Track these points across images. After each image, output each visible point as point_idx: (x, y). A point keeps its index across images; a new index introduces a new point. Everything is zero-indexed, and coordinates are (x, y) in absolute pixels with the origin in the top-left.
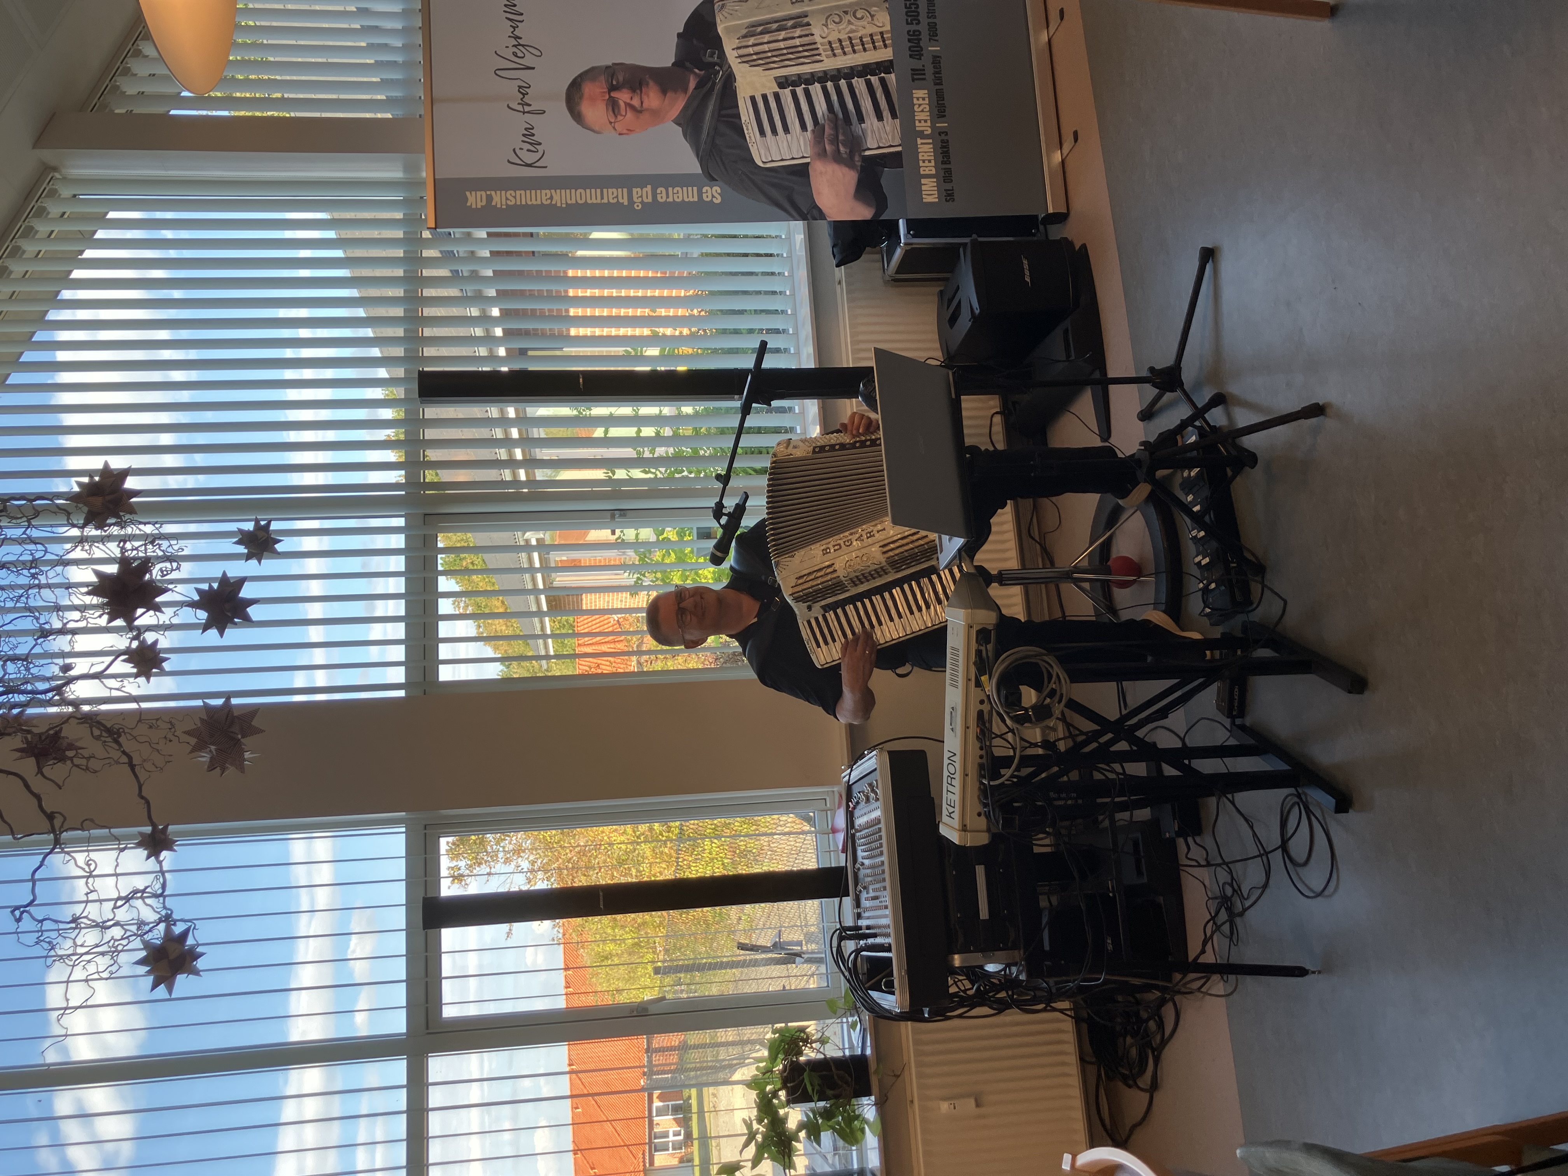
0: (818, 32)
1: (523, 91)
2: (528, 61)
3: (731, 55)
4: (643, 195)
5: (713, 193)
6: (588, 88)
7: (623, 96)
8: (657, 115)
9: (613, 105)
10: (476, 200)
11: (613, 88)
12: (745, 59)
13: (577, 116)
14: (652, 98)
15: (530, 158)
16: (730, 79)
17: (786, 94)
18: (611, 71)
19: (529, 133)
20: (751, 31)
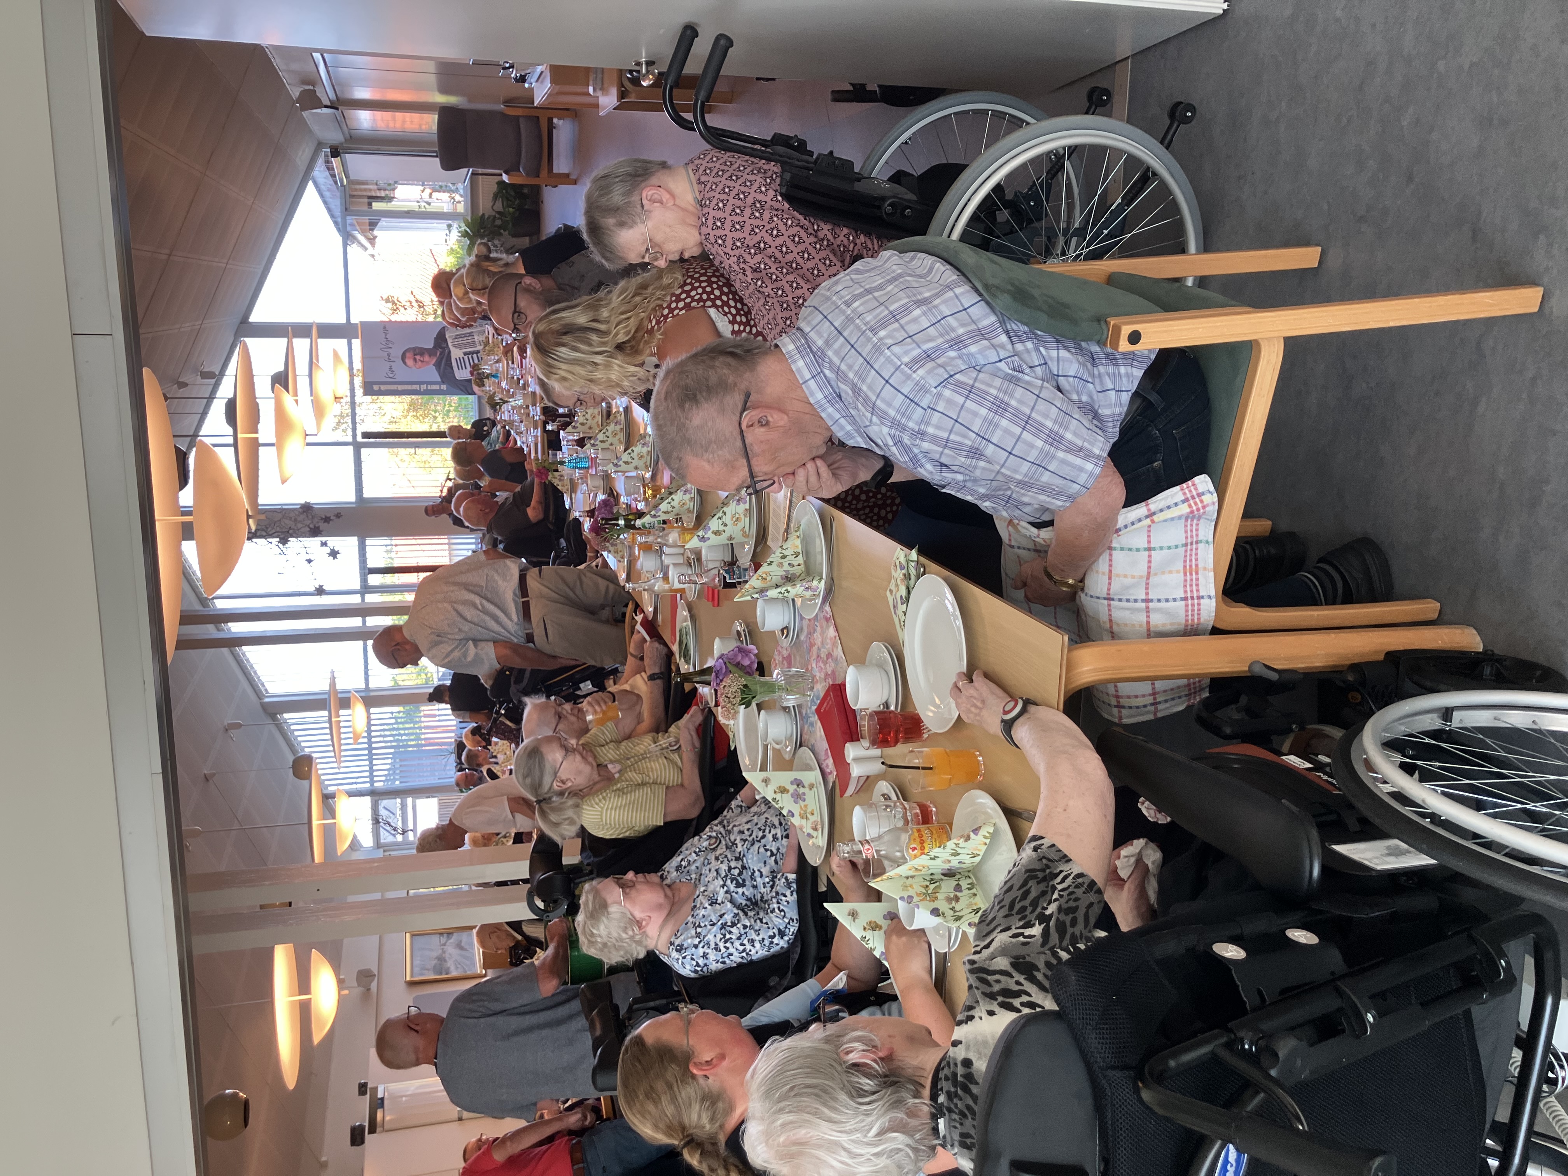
0: (476, 337)
1: (389, 355)
2: (390, 345)
3: (450, 345)
4: (424, 387)
5: (444, 387)
6: (408, 355)
7: (418, 357)
8: (428, 363)
9: (415, 360)
10: (376, 388)
11: (415, 355)
12: (454, 346)
13: (405, 363)
14: (427, 358)
15: (391, 376)
16: (450, 352)
17: (466, 357)
18: (414, 349)
19: (391, 368)
20: (456, 337)
